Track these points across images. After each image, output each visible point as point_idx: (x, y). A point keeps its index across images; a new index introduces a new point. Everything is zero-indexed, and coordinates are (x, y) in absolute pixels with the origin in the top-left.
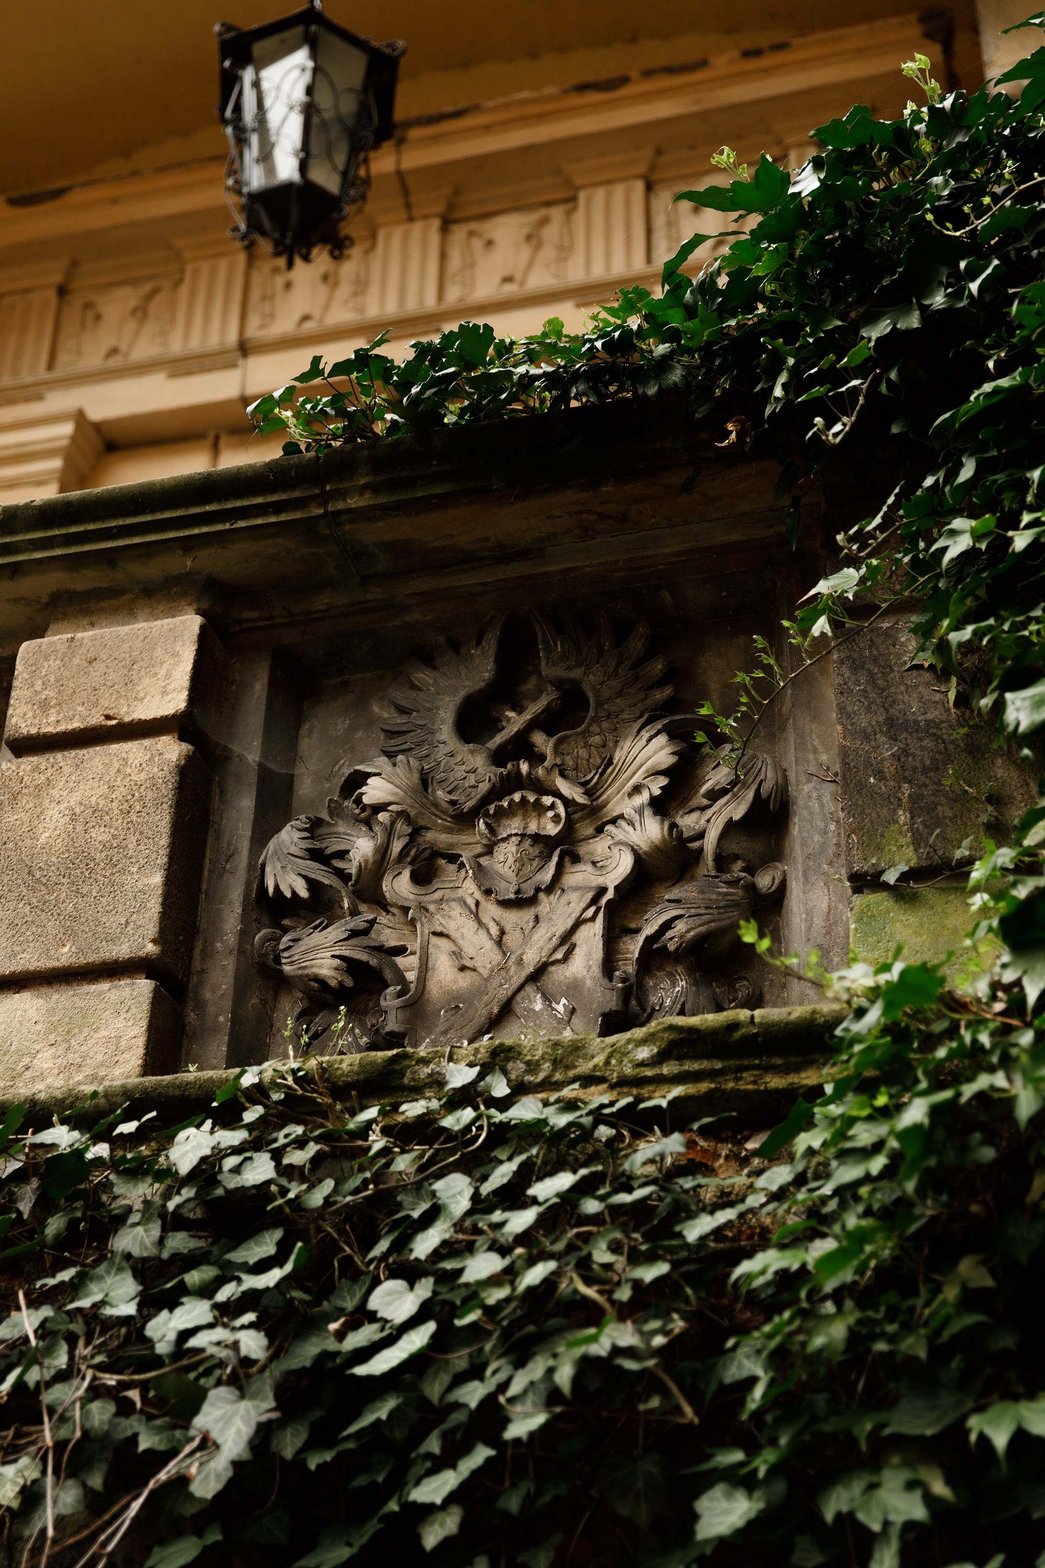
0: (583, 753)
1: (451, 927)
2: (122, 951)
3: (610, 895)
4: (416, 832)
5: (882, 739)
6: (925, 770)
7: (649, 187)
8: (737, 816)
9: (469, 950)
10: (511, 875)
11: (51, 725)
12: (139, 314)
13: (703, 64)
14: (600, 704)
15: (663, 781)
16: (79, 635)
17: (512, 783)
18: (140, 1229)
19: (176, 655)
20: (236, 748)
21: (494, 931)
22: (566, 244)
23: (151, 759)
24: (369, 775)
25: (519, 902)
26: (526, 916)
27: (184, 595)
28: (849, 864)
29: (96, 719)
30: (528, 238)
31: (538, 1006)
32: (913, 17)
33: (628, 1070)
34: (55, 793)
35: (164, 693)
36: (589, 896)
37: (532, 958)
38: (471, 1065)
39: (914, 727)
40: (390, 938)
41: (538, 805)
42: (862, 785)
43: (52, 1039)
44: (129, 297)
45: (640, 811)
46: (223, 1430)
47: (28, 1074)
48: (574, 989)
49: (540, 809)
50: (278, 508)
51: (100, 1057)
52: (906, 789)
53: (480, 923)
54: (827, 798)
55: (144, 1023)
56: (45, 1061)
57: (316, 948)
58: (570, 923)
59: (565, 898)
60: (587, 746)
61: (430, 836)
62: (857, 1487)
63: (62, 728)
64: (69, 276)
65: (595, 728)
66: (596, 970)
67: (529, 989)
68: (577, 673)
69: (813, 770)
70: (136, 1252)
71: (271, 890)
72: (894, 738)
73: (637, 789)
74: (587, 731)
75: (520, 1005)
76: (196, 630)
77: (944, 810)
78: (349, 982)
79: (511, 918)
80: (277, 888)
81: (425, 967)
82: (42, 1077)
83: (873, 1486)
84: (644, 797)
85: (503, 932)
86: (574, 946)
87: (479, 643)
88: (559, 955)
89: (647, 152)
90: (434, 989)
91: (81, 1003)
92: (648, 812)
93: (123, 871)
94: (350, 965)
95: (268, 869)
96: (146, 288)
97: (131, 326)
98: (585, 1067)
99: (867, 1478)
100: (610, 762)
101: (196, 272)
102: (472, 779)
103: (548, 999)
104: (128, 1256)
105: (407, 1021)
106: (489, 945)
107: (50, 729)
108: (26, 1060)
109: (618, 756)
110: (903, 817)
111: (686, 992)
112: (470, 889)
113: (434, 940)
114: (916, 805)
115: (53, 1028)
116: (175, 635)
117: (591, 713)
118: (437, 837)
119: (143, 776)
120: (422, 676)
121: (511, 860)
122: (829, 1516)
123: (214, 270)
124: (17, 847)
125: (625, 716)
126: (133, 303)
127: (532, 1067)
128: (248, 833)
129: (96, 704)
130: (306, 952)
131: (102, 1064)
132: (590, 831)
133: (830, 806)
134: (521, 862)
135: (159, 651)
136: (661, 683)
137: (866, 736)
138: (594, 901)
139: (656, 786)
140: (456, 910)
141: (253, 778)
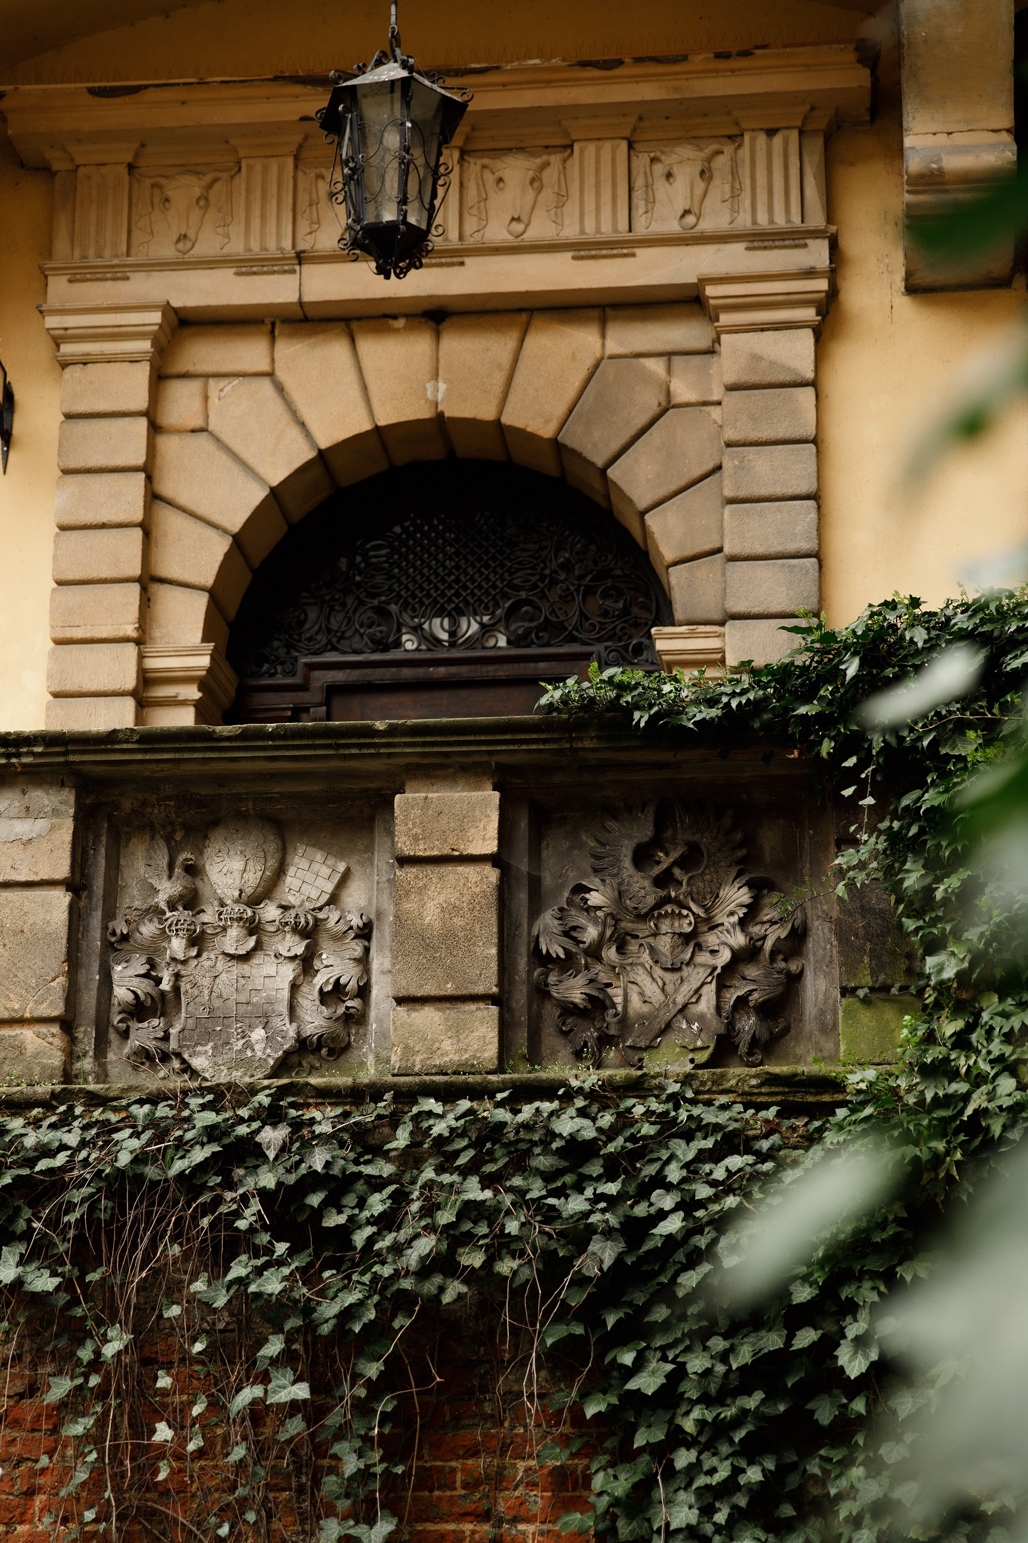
0: (701, 885)
1: (639, 979)
2: (480, 989)
3: (719, 971)
4: (617, 921)
5: (858, 916)
6: (878, 936)
7: (630, 147)
8: (783, 937)
9: (648, 993)
10: (668, 954)
11: (421, 850)
12: (202, 203)
13: (684, 58)
14: (709, 857)
15: (745, 910)
16: (430, 795)
17: (667, 900)
18: (541, 1158)
19: (487, 816)
20: (514, 863)
21: (660, 983)
22: (564, 193)
23: (482, 879)
24: (592, 890)
25: (674, 969)
26: (676, 976)
27: (485, 773)
28: (841, 982)
29: (446, 851)
30: (532, 181)
31: (684, 1026)
32: (851, 47)
33: (746, 1089)
34: (429, 893)
35: (484, 839)
36: (709, 971)
37: (680, 1000)
38: (676, 1082)
39: (872, 911)
40: (604, 978)
41: (680, 914)
42: (848, 940)
43: (449, 1034)
44: (192, 186)
45: (733, 925)
46: (603, 1253)
47: (439, 1052)
48: (701, 1018)
49: (680, 916)
50: (545, 741)
51: (476, 1047)
52: (868, 946)
53: (654, 979)
54: (826, 930)
55: (496, 1030)
56: (447, 1045)
57: (572, 988)
58: (699, 984)
59: (696, 970)
60: (703, 881)
61: (623, 924)
62: (854, 1287)
63: (428, 853)
64: (137, 155)
65: (707, 871)
66: (712, 1010)
67: (679, 1017)
68: (697, 837)
69: (820, 913)
70: (542, 1168)
71: (544, 952)
72: (863, 917)
73: (732, 914)
74: (703, 872)
75: (675, 1025)
76: (497, 801)
77: (886, 959)
78: (589, 1007)
79: (668, 977)
80: (548, 951)
81: (626, 1000)
82: (447, 1054)
83: (859, 1287)
84: (735, 919)
85: (664, 984)
86: (701, 996)
87: (643, 811)
88: (694, 1000)
89: (632, 119)
90: (631, 1012)
91: (462, 1017)
92: (738, 929)
93: (474, 944)
94: (590, 998)
95: (541, 940)
96: (208, 178)
97: (196, 213)
98: (727, 1085)
99: (857, 1284)
100: (717, 896)
101: (250, 168)
102: (643, 893)
103: (689, 1023)
104: (537, 1169)
105: (620, 1030)
106: (658, 991)
107: (421, 853)
108: (437, 1045)
109: (721, 893)
110: (866, 960)
111: (755, 1024)
112: (646, 957)
113: (630, 985)
114: (873, 955)
115: (449, 1029)
116: (485, 803)
117: (705, 862)
118: (626, 925)
119: (478, 889)
120: (611, 824)
121: (668, 946)
122: (843, 1298)
123: (266, 169)
124: (414, 924)
125: (722, 864)
126: (197, 192)
127: (703, 1083)
128: (526, 914)
129: (445, 841)
130: (567, 989)
131: (477, 1050)
132: (705, 929)
133: (828, 935)
134: (673, 948)
135: (477, 813)
136: (739, 846)
137: (850, 914)
138: (711, 974)
139: (741, 912)
140: (641, 971)
141: (525, 882)
